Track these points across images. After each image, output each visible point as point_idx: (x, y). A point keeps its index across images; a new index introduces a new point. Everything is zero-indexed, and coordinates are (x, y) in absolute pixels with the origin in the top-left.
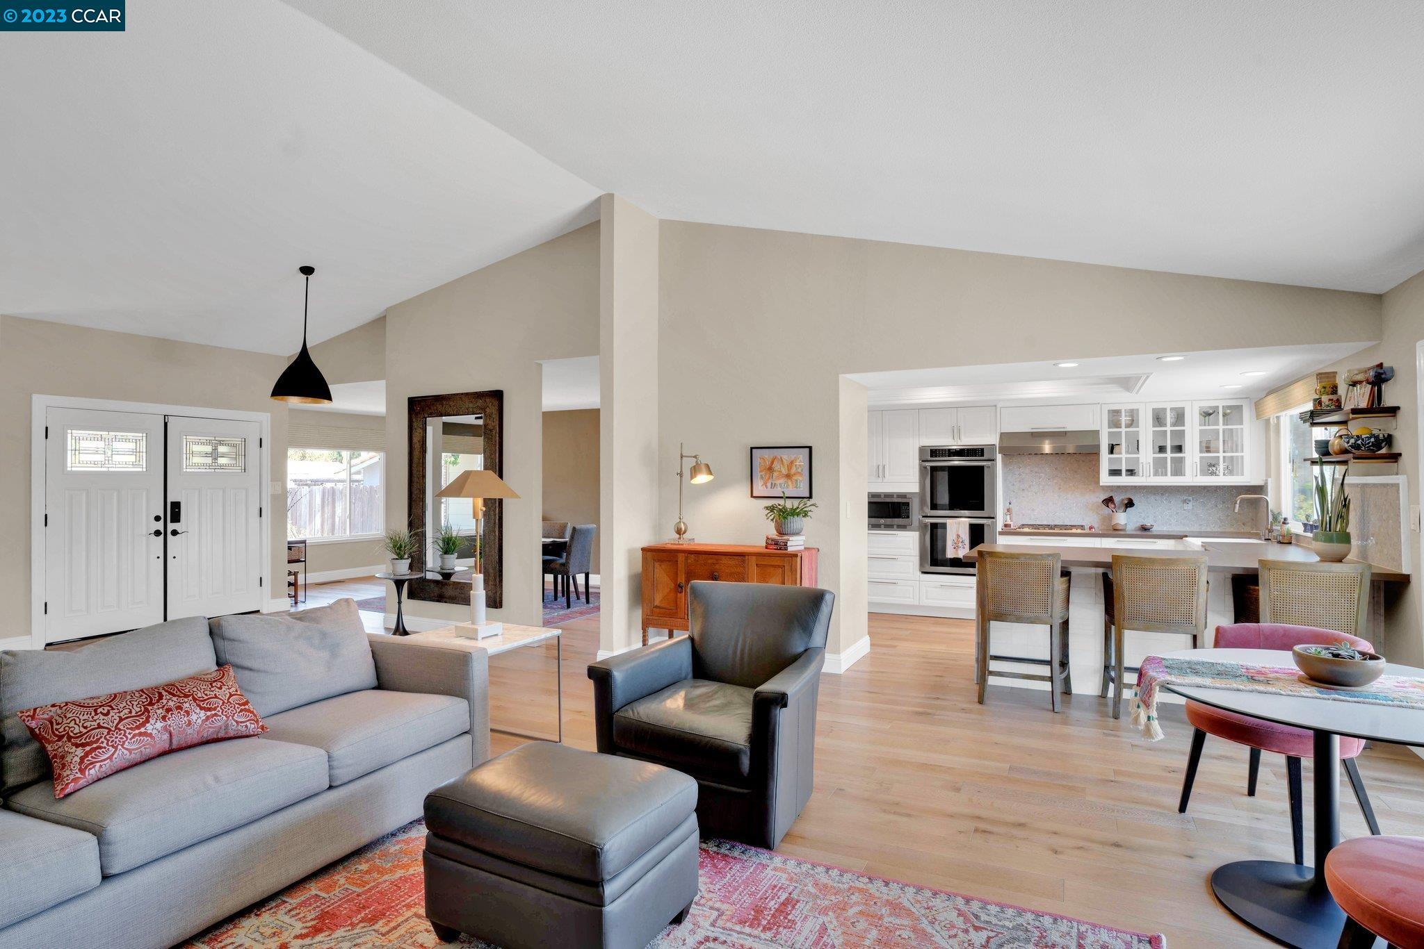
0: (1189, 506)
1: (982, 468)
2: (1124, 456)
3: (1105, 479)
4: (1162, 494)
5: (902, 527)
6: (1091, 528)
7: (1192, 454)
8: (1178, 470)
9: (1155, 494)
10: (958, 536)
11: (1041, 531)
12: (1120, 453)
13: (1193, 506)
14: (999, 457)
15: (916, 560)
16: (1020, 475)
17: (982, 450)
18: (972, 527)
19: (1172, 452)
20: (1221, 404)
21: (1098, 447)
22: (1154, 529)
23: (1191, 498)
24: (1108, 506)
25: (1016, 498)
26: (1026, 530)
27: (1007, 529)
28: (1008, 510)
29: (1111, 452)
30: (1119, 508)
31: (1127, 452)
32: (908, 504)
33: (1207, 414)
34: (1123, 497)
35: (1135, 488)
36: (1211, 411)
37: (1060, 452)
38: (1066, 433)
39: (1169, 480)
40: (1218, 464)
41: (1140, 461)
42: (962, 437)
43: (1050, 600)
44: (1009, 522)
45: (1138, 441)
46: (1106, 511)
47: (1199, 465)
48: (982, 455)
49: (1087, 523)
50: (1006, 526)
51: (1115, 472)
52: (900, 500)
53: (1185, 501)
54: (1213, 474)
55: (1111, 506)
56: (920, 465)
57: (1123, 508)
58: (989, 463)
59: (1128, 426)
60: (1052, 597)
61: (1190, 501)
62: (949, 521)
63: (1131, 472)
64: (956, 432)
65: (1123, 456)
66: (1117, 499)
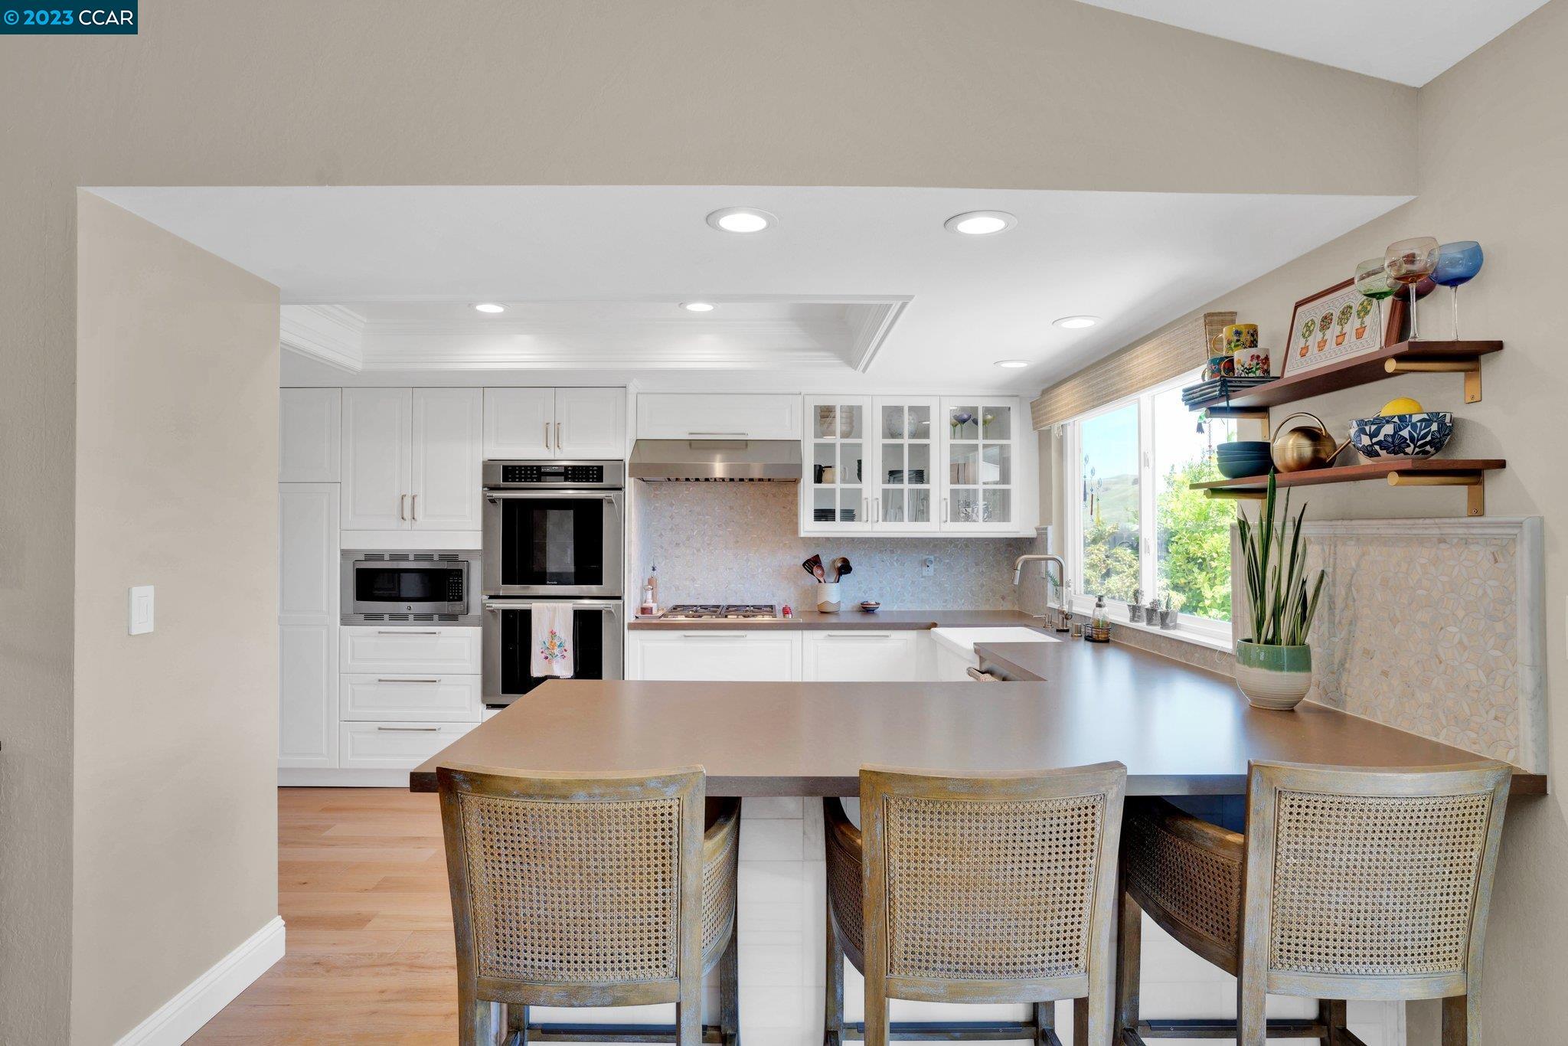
0: (929, 571)
1: (598, 503)
2: (838, 486)
3: (809, 527)
4: (892, 552)
5: (450, 618)
6: (786, 611)
7: (939, 485)
8: (921, 511)
9: (881, 552)
10: (553, 633)
11: (706, 619)
12: (833, 482)
13: (935, 570)
14: (630, 484)
15: (476, 682)
16: (672, 517)
17: (600, 468)
18: (579, 615)
19: (910, 481)
20: (981, 404)
21: (799, 468)
22: (881, 608)
23: (932, 558)
24: (812, 573)
25: (666, 558)
26: (681, 619)
27: (645, 619)
28: (650, 582)
29: (818, 479)
30: (829, 576)
31: (844, 481)
32: (459, 573)
33: (964, 421)
34: (835, 558)
35: (852, 541)
36: (966, 416)
37: (737, 477)
38: (746, 443)
39: (907, 528)
40: (975, 502)
41: (864, 496)
42: (564, 444)
43: (671, 927)
44: (650, 604)
45: (860, 462)
46: (808, 580)
47: (949, 501)
48: (600, 479)
49: (779, 603)
50: (644, 610)
51: (824, 515)
52: (444, 565)
53: (925, 563)
54: (968, 518)
55: (817, 571)
56: (484, 496)
57: (834, 576)
58: (612, 494)
59: (845, 435)
60: (680, 913)
61: (931, 562)
62: (535, 606)
63: (849, 515)
64: (552, 433)
65: (837, 484)
66: (825, 561)
